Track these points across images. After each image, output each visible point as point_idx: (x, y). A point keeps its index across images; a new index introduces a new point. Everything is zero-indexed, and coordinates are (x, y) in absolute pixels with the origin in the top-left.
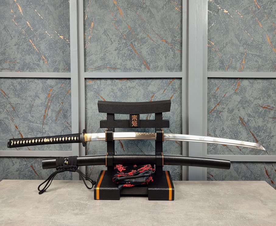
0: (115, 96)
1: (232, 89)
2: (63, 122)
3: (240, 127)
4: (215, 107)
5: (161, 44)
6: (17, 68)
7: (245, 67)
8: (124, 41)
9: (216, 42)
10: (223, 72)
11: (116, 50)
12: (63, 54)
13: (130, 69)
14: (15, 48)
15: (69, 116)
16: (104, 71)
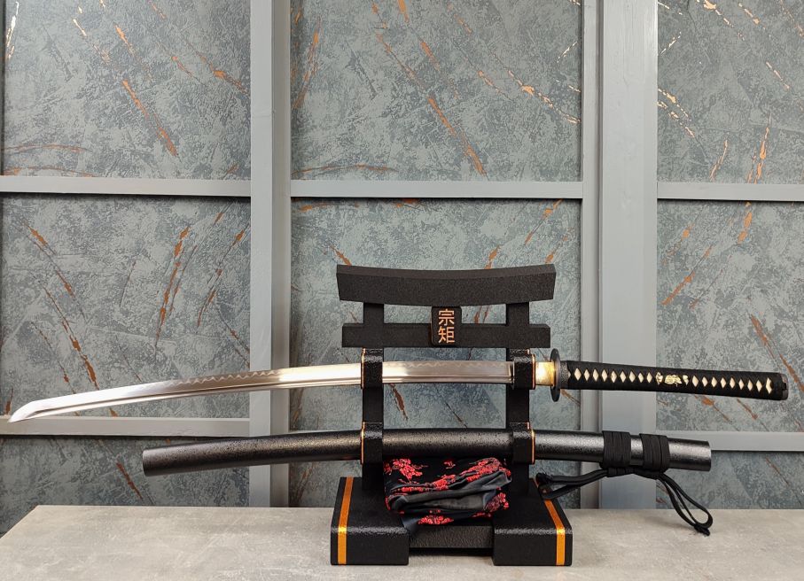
0: (379, 253)
1: (729, 234)
2: (220, 330)
3: (752, 347)
4: (678, 288)
5: (518, 97)
6: (81, 165)
7: (768, 168)
8: (411, 90)
9: (682, 95)
10: (703, 184)
11: (385, 115)
12: (224, 125)
13: (426, 172)
14: (78, 104)
15: (239, 312)
16: (348, 176)
